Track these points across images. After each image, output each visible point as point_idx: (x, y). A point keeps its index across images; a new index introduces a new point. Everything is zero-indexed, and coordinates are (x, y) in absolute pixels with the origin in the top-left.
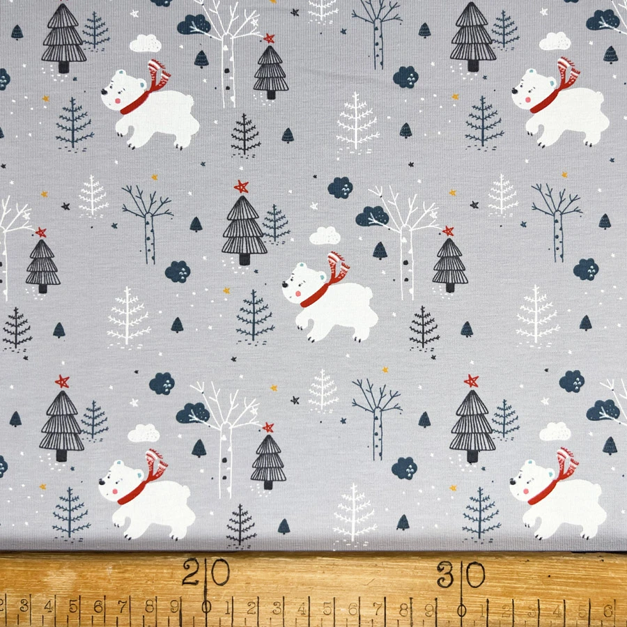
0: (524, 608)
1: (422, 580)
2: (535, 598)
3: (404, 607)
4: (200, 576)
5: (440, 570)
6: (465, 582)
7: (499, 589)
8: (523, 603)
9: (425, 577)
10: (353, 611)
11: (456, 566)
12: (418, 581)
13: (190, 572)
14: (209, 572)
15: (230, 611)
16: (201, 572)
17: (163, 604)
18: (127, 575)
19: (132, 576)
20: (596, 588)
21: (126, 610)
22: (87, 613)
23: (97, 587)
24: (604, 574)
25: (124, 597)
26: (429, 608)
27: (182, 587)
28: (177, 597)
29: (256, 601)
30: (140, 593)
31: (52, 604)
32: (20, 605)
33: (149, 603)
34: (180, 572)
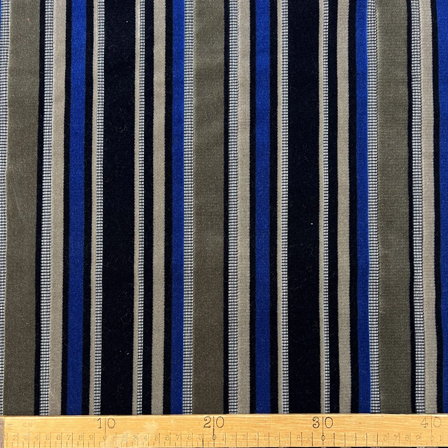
0: (349, 437)
1: (306, 425)
2: (355, 432)
3: (299, 436)
4: (211, 424)
5: (314, 421)
6: (324, 426)
7: (339, 429)
8: (349, 435)
9: (307, 424)
10: (277, 438)
11: (321, 419)
12: (304, 426)
13: (207, 422)
14: (215, 422)
15: (224, 439)
16: (212, 422)
17: (195, 436)
18: (180, 424)
19: (182, 424)
20: (380, 428)
21: (179, 439)
22: (162, 441)
23: (167, 429)
24: (383, 422)
25: (179, 433)
26: (309, 437)
27: (204, 429)
28: (202, 433)
29: (235, 434)
30: (186, 432)
31: (148, 437)
32: (134, 438)
33: (189, 436)
34: (203, 422)
